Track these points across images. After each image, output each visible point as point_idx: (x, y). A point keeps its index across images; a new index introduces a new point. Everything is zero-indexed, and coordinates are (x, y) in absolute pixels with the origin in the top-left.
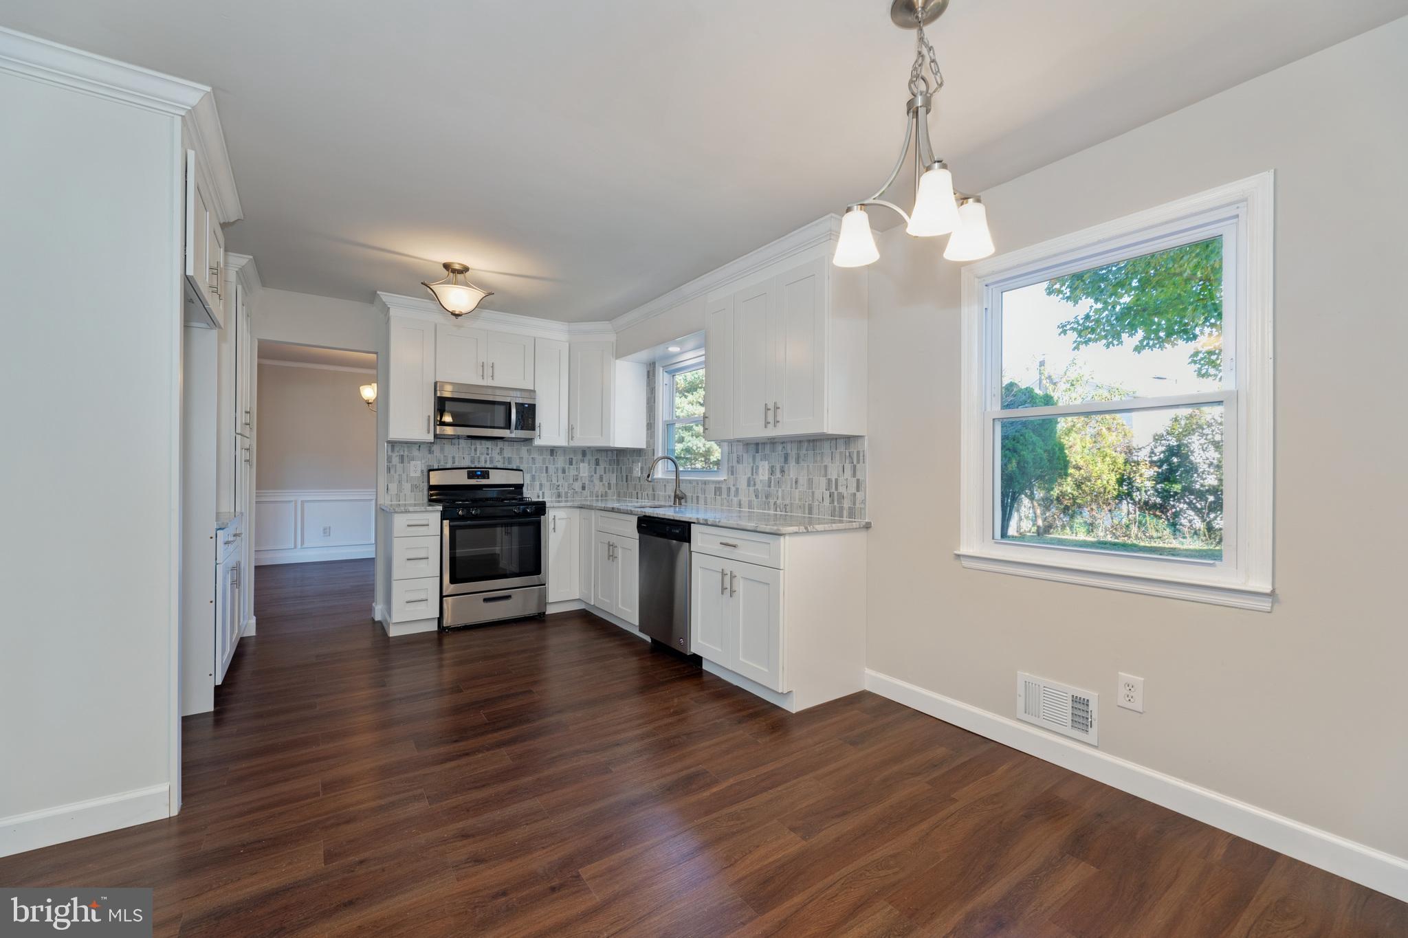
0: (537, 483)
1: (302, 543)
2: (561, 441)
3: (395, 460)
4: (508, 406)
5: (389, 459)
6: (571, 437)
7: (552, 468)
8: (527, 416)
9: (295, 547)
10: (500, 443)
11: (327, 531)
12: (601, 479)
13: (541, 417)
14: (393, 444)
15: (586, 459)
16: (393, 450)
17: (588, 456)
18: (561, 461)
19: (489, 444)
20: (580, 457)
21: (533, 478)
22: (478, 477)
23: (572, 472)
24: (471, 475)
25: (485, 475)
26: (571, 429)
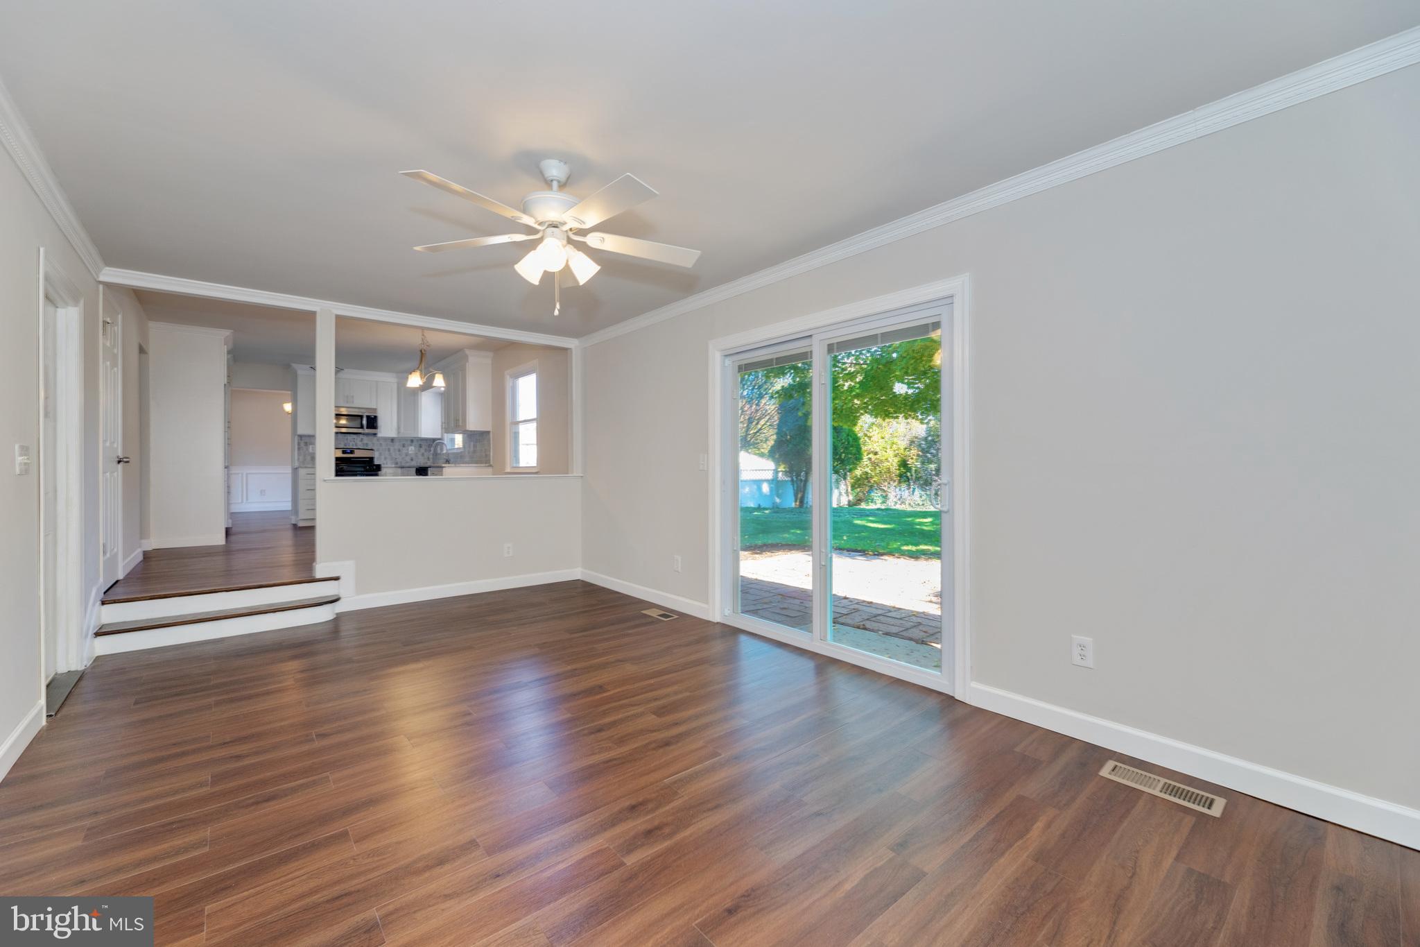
0: (383, 457)
1: (247, 499)
2: (393, 434)
3: (302, 445)
4: (361, 417)
5: (299, 444)
6: (399, 433)
7: (392, 448)
8: (372, 422)
9: (242, 502)
10: (361, 436)
11: (263, 492)
12: (423, 455)
13: (380, 422)
14: (301, 437)
15: (414, 444)
16: (301, 440)
17: (415, 443)
18: (397, 445)
19: (354, 436)
20: (409, 442)
21: (380, 454)
22: (348, 453)
23: (404, 451)
24: (344, 452)
25: (352, 452)
26: (399, 428)
